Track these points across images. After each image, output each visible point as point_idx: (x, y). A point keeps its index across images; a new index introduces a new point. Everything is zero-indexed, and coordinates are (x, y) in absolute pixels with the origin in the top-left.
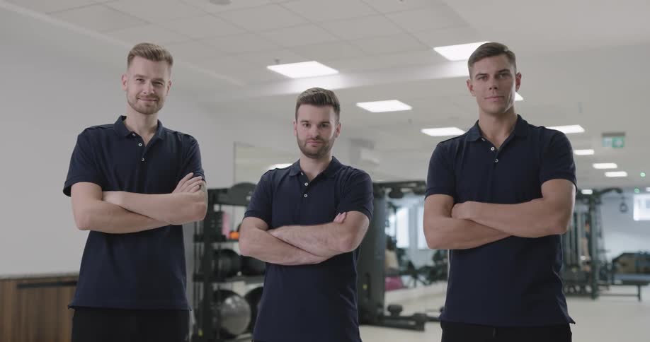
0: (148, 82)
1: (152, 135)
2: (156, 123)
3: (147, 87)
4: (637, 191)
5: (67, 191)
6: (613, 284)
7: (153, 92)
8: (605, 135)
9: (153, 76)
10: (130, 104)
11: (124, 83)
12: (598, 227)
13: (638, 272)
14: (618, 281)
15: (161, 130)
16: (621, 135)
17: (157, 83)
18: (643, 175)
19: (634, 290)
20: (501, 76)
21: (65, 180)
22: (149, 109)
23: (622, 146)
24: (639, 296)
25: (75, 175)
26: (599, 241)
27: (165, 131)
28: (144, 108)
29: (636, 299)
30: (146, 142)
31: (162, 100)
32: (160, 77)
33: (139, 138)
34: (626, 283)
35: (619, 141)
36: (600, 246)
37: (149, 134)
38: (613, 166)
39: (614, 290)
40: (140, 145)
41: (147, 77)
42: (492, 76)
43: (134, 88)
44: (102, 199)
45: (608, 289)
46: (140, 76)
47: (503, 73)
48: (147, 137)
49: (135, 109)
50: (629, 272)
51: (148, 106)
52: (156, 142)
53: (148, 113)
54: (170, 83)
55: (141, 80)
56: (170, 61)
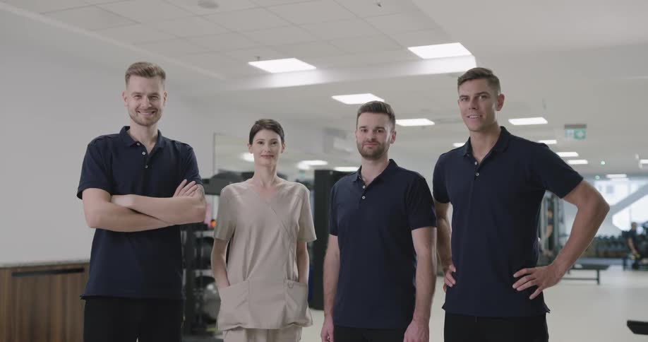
0: (145, 97)
1: (154, 144)
2: (157, 133)
3: (145, 102)
4: (598, 177)
5: (80, 195)
6: (574, 268)
7: (150, 106)
8: (567, 127)
9: (149, 91)
10: (132, 118)
11: (125, 99)
12: (560, 213)
13: (598, 256)
14: (578, 266)
15: (161, 140)
16: (583, 126)
17: (153, 97)
18: (603, 163)
19: (593, 274)
20: (480, 97)
21: (78, 186)
22: (149, 122)
23: (584, 137)
24: (598, 279)
25: (87, 182)
26: (561, 226)
27: (165, 140)
28: (144, 121)
29: (595, 282)
30: (149, 151)
31: (160, 110)
32: (155, 91)
33: (142, 147)
34: (586, 267)
35: (580, 133)
36: (561, 231)
37: (151, 144)
38: (575, 154)
39: (574, 274)
40: (144, 153)
41: (144, 94)
42: (472, 98)
43: (134, 103)
44: (110, 201)
45: (569, 273)
46: (138, 93)
47: (483, 95)
48: (150, 147)
49: (136, 121)
50: (589, 257)
51: (147, 119)
52: (158, 151)
53: (148, 125)
54: (166, 94)
55: (139, 96)
56: (162, 75)
